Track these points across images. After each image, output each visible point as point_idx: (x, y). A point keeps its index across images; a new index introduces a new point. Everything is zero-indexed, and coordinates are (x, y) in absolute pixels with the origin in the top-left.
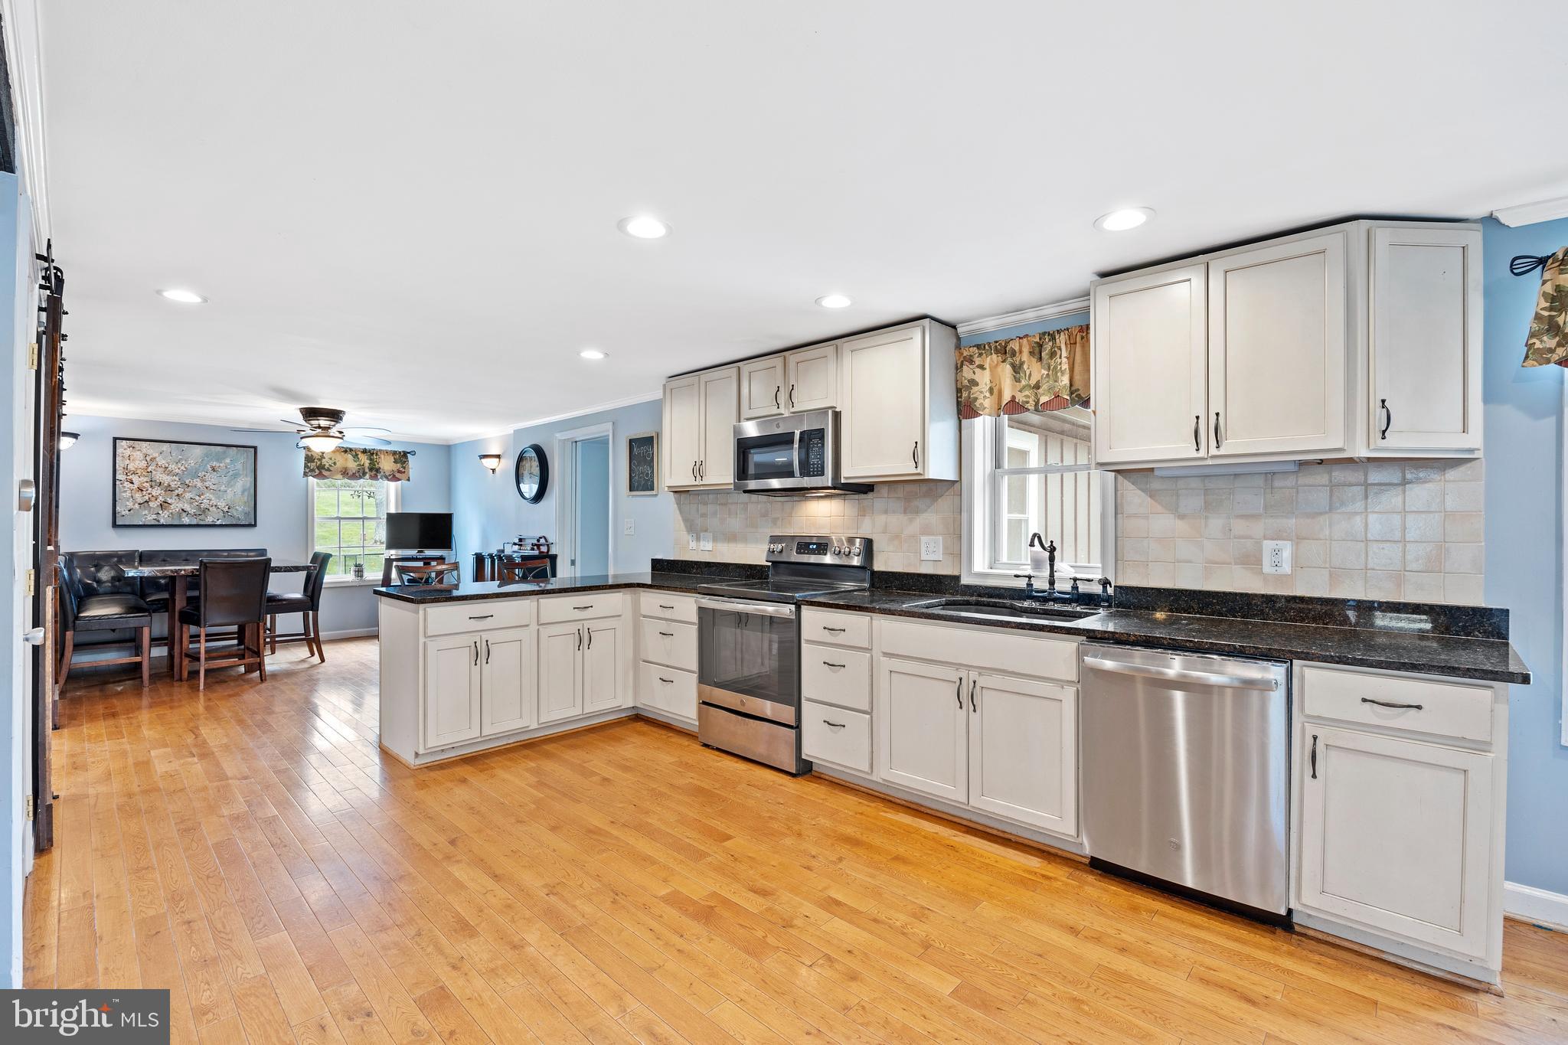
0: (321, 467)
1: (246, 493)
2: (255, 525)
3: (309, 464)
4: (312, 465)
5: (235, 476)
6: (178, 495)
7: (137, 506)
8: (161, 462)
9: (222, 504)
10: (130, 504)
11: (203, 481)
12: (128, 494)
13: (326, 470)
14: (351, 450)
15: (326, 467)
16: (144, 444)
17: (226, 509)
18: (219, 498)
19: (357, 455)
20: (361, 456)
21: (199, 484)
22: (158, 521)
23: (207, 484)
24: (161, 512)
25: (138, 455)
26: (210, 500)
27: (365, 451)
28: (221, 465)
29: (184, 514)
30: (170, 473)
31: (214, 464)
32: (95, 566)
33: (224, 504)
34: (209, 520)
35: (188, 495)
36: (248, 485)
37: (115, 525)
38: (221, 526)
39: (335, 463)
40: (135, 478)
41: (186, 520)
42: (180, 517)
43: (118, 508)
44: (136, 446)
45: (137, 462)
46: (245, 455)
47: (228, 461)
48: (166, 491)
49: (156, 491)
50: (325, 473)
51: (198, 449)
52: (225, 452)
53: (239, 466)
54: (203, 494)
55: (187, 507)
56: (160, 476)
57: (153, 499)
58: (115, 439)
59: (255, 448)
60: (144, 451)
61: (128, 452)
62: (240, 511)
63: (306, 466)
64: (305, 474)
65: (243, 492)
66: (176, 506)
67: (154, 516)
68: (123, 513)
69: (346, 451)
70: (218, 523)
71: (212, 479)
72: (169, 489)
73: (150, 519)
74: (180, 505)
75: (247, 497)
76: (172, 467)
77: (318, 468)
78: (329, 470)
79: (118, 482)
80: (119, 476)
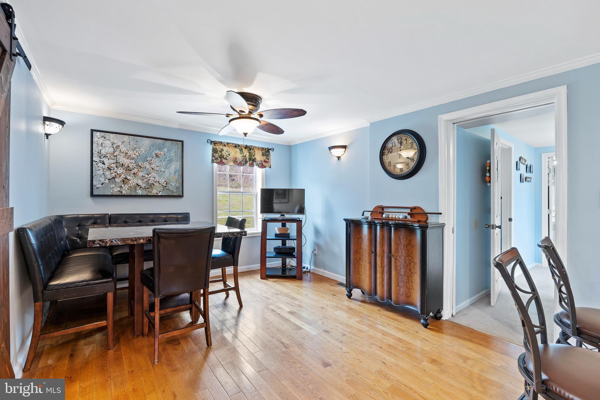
0: (222, 157)
1: (177, 174)
2: (182, 196)
3: (215, 154)
4: (217, 155)
5: (170, 161)
6: (134, 174)
7: (107, 181)
8: (123, 149)
9: (162, 181)
10: (102, 179)
11: (150, 164)
12: (101, 172)
13: (225, 159)
14: (239, 146)
15: (224, 157)
16: (112, 136)
17: (165, 184)
18: (160, 176)
19: (242, 149)
20: (244, 150)
21: (148, 166)
22: (121, 192)
23: (153, 166)
24: (123, 186)
25: (108, 143)
26: (155, 178)
27: (246, 147)
28: (162, 153)
29: (138, 188)
30: (129, 157)
31: (157, 152)
32: (79, 226)
33: (163, 181)
34: (154, 192)
35: (141, 174)
36: (178, 167)
37: (92, 195)
38: (162, 196)
39: (229, 155)
40: (106, 160)
41: (139, 192)
42: (135, 190)
43: (94, 182)
44: (107, 137)
45: (107, 148)
46: (176, 146)
47: (166, 150)
48: (126, 170)
49: (120, 171)
50: (224, 161)
51: (147, 141)
52: (164, 144)
53: (173, 154)
54: (150, 174)
55: (140, 183)
56: (122, 160)
57: (118, 176)
58: (92, 131)
59: (182, 142)
60: (112, 140)
61: (101, 141)
62: (174, 185)
63: (213, 156)
64: (213, 161)
65: (175, 173)
66: (133, 181)
67: (119, 189)
68: (98, 186)
69: (236, 147)
70: (160, 194)
71: (156, 162)
72: (128, 169)
73: (116, 190)
74: (136, 181)
75: (177, 176)
76: (130, 153)
77: (220, 157)
78: (226, 159)
79: (94, 163)
80: (95, 159)
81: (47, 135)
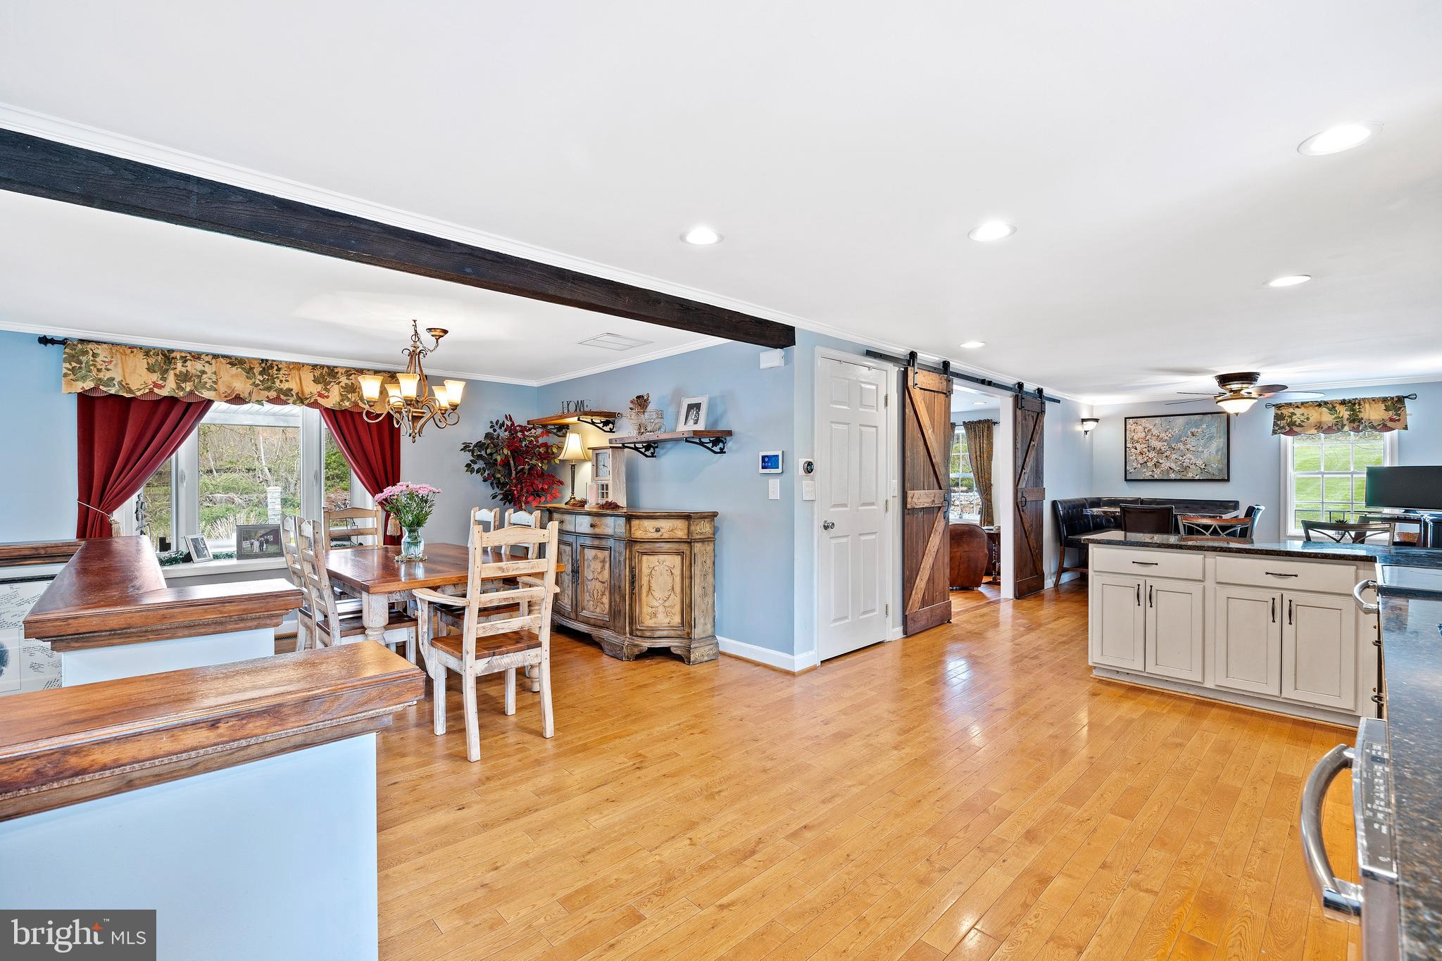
0: (1292, 424)
1: (1220, 453)
2: (1228, 480)
3: (1279, 422)
4: (1282, 423)
5: (1211, 438)
6: (1167, 456)
7: (1139, 466)
8: (1155, 432)
9: (1199, 462)
10: (1135, 464)
11: (1185, 444)
12: (1134, 457)
13: (1297, 426)
14: (1326, 403)
15: (1297, 423)
16: (1144, 420)
17: (1203, 467)
18: (1197, 458)
19: (1334, 407)
20: (1339, 408)
21: (1182, 447)
22: (1153, 477)
23: (1188, 447)
24: (1155, 470)
25: (1140, 428)
26: (1190, 459)
27: (1343, 403)
28: (1199, 430)
29: (1171, 471)
30: (1161, 440)
31: (1193, 430)
33: (1201, 462)
34: (1190, 475)
35: (1174, 456)
36: (1222, 445)
37: (1126, 480)
38: (1199, 480)
39: (1308, 419)
40: (1138, 446)
41: (1173, 476)
42: (1168, 474)
43: (1128, 467)
44: (1139, 422)
45: (1139, 434)
46: (1219, 420)
47: (1204, 426)
48: (1158, 454)
49: (1152, 454)
50: (1295, 429)
51: (1181, 420)
52: (1201, 420)
53: (1213, 430)
54: (1184, 455)
55: (1173, 466)
56: (1155, 443)
57: (1150, 460)
58: (1126, 418)
60: (1144, 425)
61: (1133, 427)
62: (1216, 467)
63: (1275, 424)
64: (1274, 432)
65: (1217, 452)
66: (1166, 464)
67: (1150, 473)
68: (1131, 471)
69: (1320, 405)
70: (1197, 478)
71: (1192, 442)
72: (1160, 452)
73: (1148, 475)
74: (1168, 464)
75: (1221, 456)
76: (1163, 435)
77: (1288, 425)
78: (1300, 426)
79: (1127, 449)
80: (1128, 445)
81: (1086, 432)
